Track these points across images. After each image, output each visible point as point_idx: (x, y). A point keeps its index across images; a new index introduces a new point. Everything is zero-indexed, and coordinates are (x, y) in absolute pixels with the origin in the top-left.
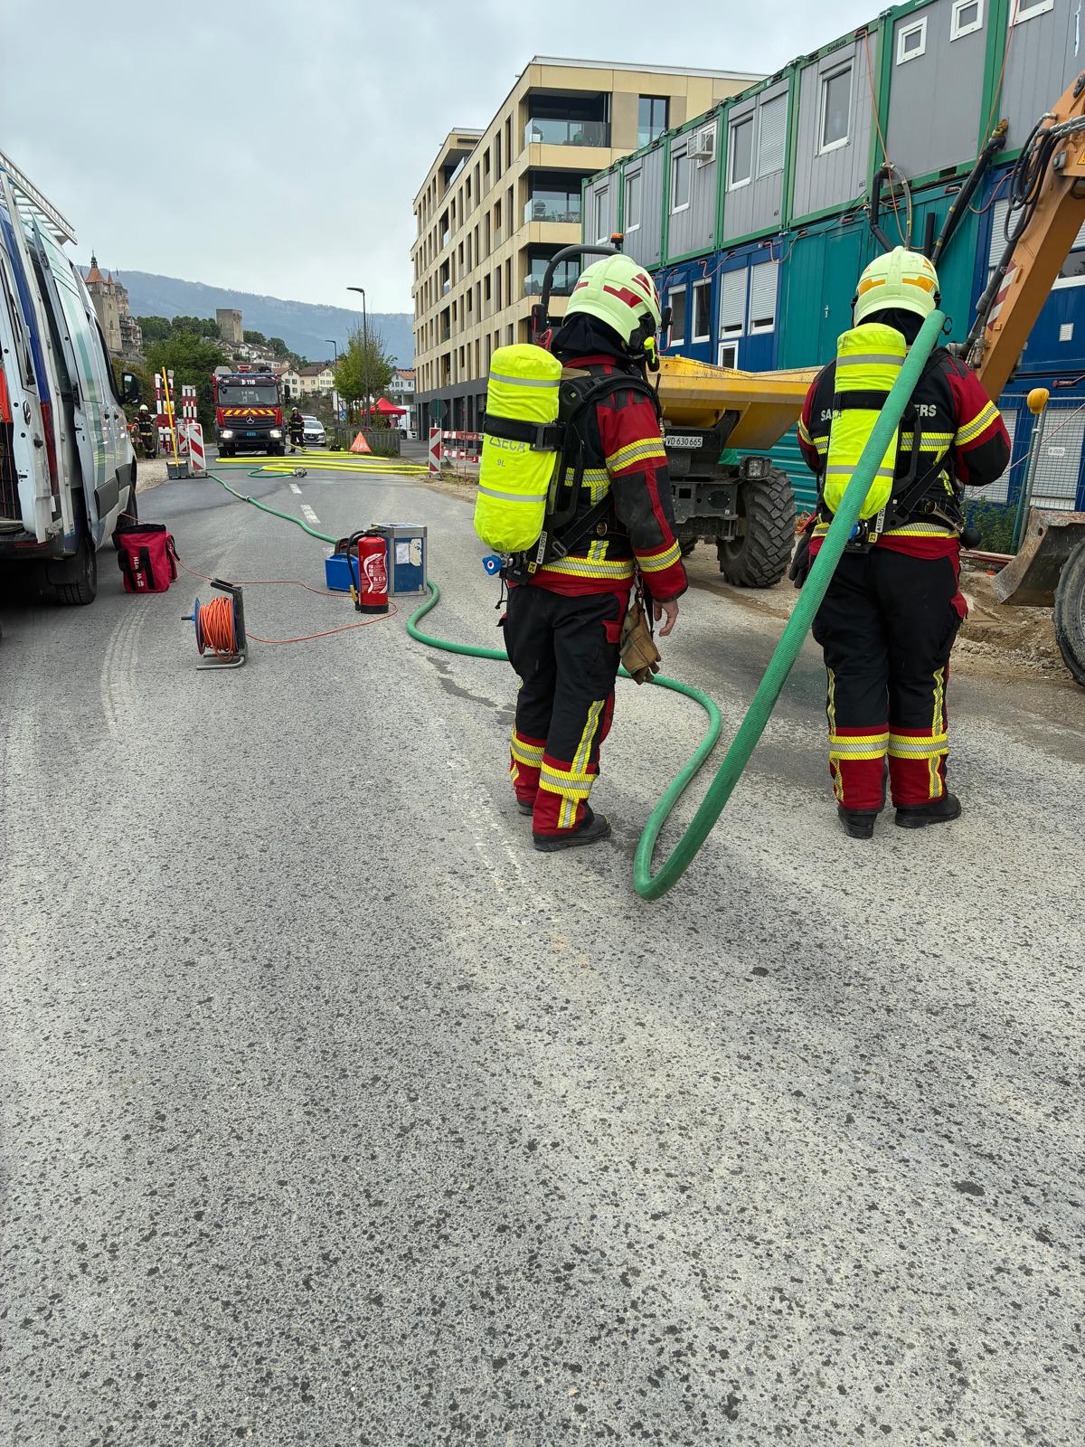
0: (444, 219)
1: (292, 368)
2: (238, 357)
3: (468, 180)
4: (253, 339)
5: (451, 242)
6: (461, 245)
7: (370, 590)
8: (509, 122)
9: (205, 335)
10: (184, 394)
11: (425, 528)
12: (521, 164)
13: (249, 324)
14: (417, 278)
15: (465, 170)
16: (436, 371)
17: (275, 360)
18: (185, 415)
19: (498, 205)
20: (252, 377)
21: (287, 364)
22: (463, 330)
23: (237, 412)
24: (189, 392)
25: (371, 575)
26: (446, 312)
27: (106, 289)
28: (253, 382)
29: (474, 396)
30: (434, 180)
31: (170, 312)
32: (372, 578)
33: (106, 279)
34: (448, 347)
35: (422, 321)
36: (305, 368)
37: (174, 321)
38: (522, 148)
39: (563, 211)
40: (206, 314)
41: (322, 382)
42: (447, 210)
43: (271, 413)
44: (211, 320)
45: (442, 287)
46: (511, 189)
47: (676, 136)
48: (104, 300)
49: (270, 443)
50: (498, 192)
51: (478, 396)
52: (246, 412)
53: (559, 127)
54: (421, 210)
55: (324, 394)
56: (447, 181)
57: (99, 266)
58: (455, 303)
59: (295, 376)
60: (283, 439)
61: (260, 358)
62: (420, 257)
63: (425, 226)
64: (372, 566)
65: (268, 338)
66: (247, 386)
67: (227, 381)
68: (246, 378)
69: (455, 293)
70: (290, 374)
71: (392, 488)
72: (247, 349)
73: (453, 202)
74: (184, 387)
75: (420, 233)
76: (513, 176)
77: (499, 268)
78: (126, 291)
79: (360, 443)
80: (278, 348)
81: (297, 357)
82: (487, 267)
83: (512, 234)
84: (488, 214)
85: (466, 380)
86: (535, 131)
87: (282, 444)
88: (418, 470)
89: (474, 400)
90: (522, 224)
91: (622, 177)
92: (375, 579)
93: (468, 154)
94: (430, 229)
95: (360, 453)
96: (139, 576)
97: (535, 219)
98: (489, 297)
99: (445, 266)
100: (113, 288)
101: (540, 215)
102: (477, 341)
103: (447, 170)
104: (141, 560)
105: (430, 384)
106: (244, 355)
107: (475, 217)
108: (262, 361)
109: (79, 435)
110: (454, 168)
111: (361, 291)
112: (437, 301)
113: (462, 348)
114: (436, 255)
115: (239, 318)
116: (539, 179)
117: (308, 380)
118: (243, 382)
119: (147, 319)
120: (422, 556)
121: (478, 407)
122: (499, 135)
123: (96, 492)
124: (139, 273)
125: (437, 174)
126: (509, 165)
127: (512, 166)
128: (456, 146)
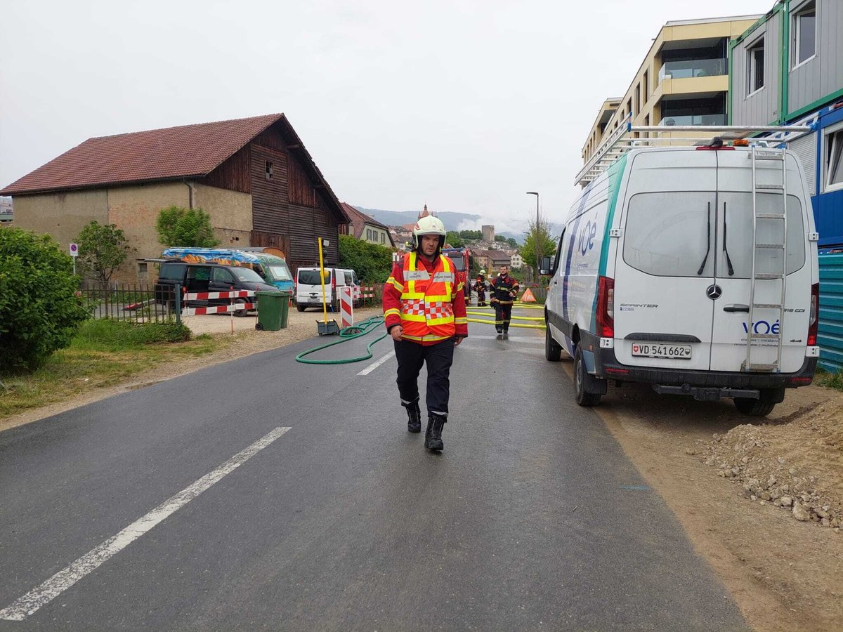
1: (517, 252)
2: (490, 249)
3: (616, 125)
4: (499, 239)
8: (646, 75)
9: (474, 239)
12: (655, 97)
13: (498, 232)
15: (613, 120)
17: (509, 249)
21: (515, 251)
30: (594, 133)
37: (461, 233)
38: (657, 87)
44: (479, 231)
46: (648, 116)
54: (586, 154)
56: (602, 131)
59: (519, 257)
61: (502, 248)
63: (588, 160)
65: (507, 239)
70: (516, 255)
72: (495, 245)
76: (649, 108)
79: (528, 295)
80: (512, 243)
86: (667, 72)
93: (614, 111)
95: (528, 303)
103: (602, 126)
106: (494, 247)
108: (503, 250)
110: (607, 121)
111: (536, 194)
115: (493, 229)
122: (638, 87)
125: (596, 128)
126: (646, 101)
127: (648, 101)
128: (608, 108)
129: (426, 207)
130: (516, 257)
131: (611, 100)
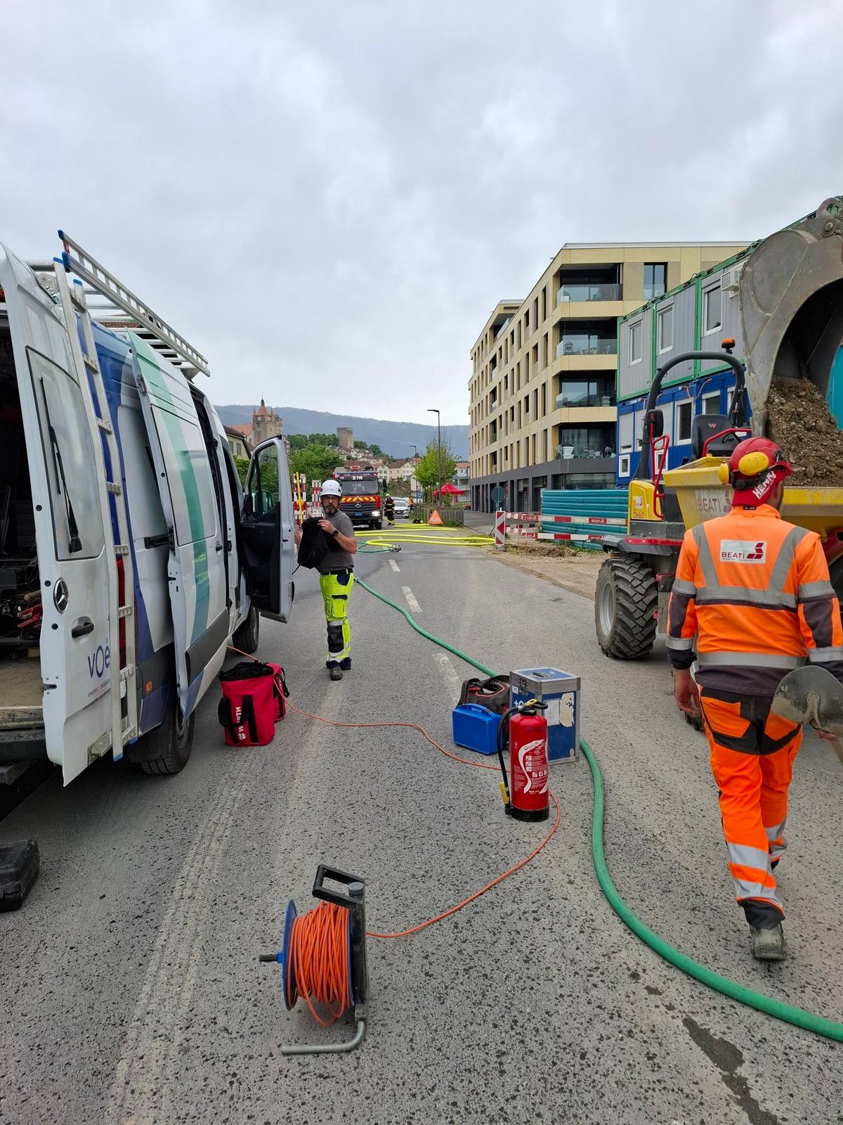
0: (494, 361)
1: (384, 463)
2: (349, 458)
3: (512, 333)
4: (359, 446)
5: (498, 376)
6: (506, 377)
7: (526, 789)
8: (544, 290)
9: (328, 445)
10: (313, 486)
11: (579, 680)
12: (554, 317)
13: (358, 436)
14: (473, 401)
15: (509, 327)
16: (487, 463)
17: (374, 458)
18: (313, 500)
19: (536, 347)
20: (359, 475)
21: (381, 461)
22: (507, 434)
23: (349, 499)
24: (317, 484)
25: (529, 769)
26: (494, 423)
27: (269, 419)
28: (361, 478)
29: (515, 480)
30: (486, 336)
31: (308, 431)
32: (530, 774)
33: (269, 413)
34: (495, 447)
35: (475, 430)
36: (394, 463)
37: (310, 436)
38: (555, 306)
39: (586, 348)
40: (330, 431)
41: (404, 472)
42: (496, 355)
43: (373, 499)
44: (334, 435)
45: (491, 406)
46: (546, 336)
47: (706, 276)
48: (268, 425)
49: (372, 520)
50: (537, 338)
51: (518, 480)
52: (355, 499)
53: (583, 290)
54: (476, 355)
55: (405, 480)
56: (495, 335)
57: (266, 405)
58: (501, 417)
59: (386, 468)
60: (381, 517)
61: (364, 457)
62: (474, 387)
63: (479, 366)
64: (529, 758)
65: (369, 445)
66: (356, 480)
67: (343, 478)
68: (356, 475)
69: (500, 409)
70: (383, 467)
71: (470, 562)
72: (355, 453)
73: (501, 349)
74: (313, 481)
75: (475, 371)
76: (548, 326)
77: (536, 390)
78: (281, 419)
79: (435, 518)
80: (376, 451)
81: (387, 456)
82: (527, 390)
83: (547, 366)
84: (528, 354)
85: (509, 469)
86: (566, 294)
87: (380, 521)
88: (484, 541)
89: (515, 483)
90: (555, 358)
91: (655, 312)
92: (534, 775)
93: (512, 315)
94: (483, 368)
95: (435, 525)
96: (241, 729)
97: (566, 354)
98: (527, 410)
99: (494, 392)
100: (273, 418)
101: (569, 351)
102: (518, 442)
103: (496, 328)
104: (243, 710)
105: (481, 473)
106: (353, 456)
107: (517, 356)
108: (365, 460)
109: (172, 585)
110: (501, 326)
111: (437, 411)
112: (487, 415)
113: (506, 447)
114: (487, 385)
115: (351, 432)
116: (568, 327)
117: (394, 470)
118: (354, 478)
119: (294, 436)
120: (575, 714)
121: (518, 489)
122: (537, 300)
123: (187, 654)
124: (290, 408)
125: (488, 331)
126: (545, 319)
127: (547, 319)
128: (503, 312)
129: (263, 402)
130: (383, 470)
131: (506, 303)
